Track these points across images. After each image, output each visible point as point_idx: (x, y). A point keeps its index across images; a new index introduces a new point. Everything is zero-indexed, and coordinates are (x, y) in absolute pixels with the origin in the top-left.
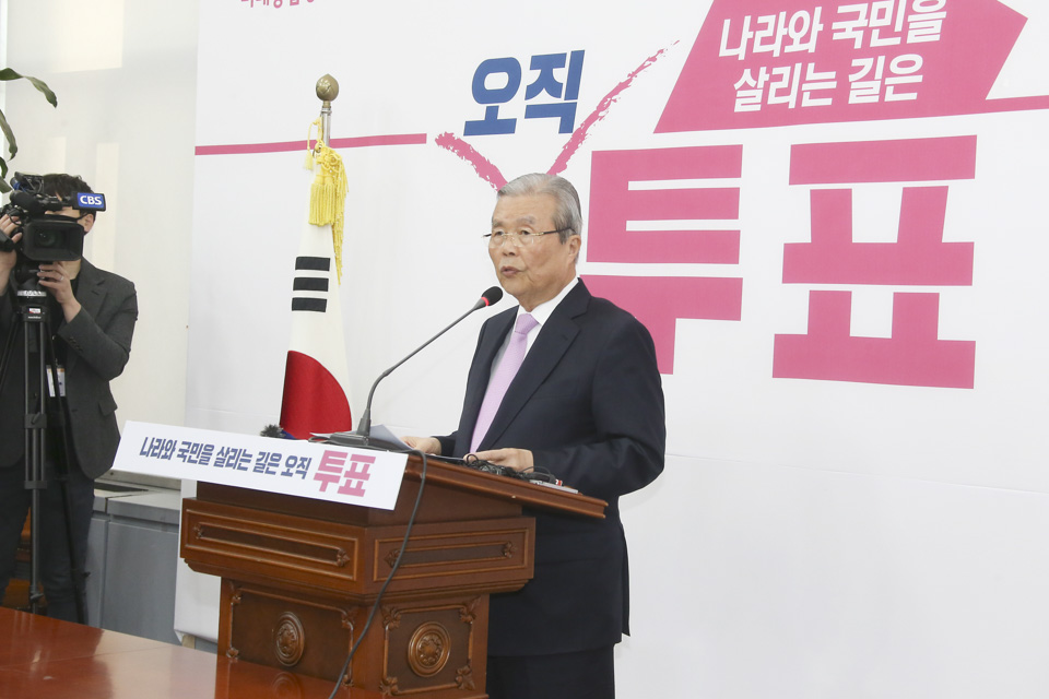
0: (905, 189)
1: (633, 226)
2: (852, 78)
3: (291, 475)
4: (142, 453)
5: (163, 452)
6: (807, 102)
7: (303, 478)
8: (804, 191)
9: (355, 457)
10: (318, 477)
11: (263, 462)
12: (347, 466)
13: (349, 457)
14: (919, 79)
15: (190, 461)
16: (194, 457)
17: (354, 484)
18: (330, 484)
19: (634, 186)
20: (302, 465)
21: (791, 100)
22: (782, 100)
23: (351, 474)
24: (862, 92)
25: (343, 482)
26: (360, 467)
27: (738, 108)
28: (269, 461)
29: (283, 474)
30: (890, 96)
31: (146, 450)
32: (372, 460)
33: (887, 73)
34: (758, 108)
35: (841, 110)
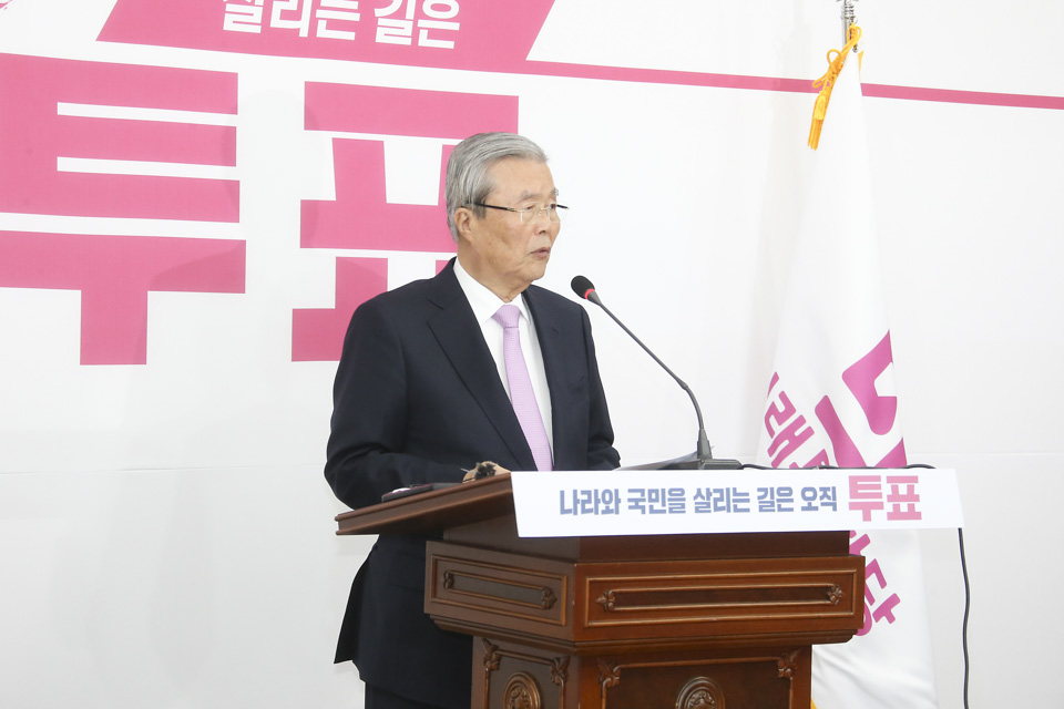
0: (444, 146)
1: (66, 164)
2: (378, 12)
3: (816, 508)
4: (564, 511)
5: (602, 506)
6: (323, 32)
7: (835, 509)
8: (325, 138)
9: (890, 480)
10: (853, 506)
11: (768, 498)
12: (886, 489)
13: (884, 480)
14: (456, 26)
15: (652, 511)
16: (657, 506)
17: (904, 507)
18: (874, 513)
19: (65, 109)
20: (825, 495)
21: (303, 27)
22: (290, 24)
23: (894, 497)
24: (390, 32)
25: (889, 507)
26: (903, 489)
27: (229, 24)
28: (776, 497)
29: (804, 509)
30: (424, 41)
31: (569, 504)
32: (915, 479)
33: (420, 14)
34: (257, 30)
35: (365, 48)
